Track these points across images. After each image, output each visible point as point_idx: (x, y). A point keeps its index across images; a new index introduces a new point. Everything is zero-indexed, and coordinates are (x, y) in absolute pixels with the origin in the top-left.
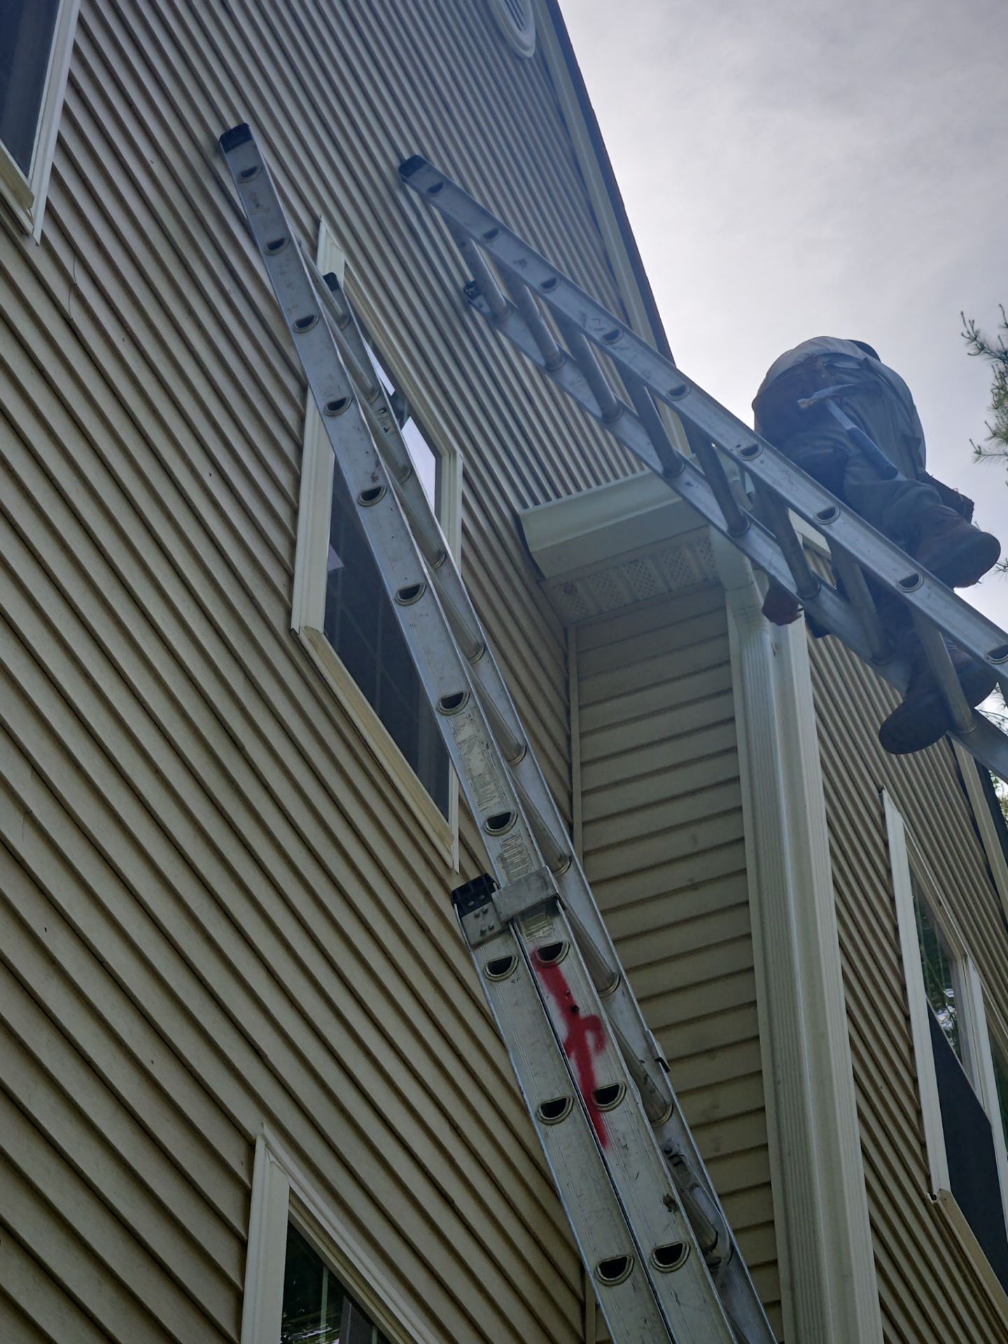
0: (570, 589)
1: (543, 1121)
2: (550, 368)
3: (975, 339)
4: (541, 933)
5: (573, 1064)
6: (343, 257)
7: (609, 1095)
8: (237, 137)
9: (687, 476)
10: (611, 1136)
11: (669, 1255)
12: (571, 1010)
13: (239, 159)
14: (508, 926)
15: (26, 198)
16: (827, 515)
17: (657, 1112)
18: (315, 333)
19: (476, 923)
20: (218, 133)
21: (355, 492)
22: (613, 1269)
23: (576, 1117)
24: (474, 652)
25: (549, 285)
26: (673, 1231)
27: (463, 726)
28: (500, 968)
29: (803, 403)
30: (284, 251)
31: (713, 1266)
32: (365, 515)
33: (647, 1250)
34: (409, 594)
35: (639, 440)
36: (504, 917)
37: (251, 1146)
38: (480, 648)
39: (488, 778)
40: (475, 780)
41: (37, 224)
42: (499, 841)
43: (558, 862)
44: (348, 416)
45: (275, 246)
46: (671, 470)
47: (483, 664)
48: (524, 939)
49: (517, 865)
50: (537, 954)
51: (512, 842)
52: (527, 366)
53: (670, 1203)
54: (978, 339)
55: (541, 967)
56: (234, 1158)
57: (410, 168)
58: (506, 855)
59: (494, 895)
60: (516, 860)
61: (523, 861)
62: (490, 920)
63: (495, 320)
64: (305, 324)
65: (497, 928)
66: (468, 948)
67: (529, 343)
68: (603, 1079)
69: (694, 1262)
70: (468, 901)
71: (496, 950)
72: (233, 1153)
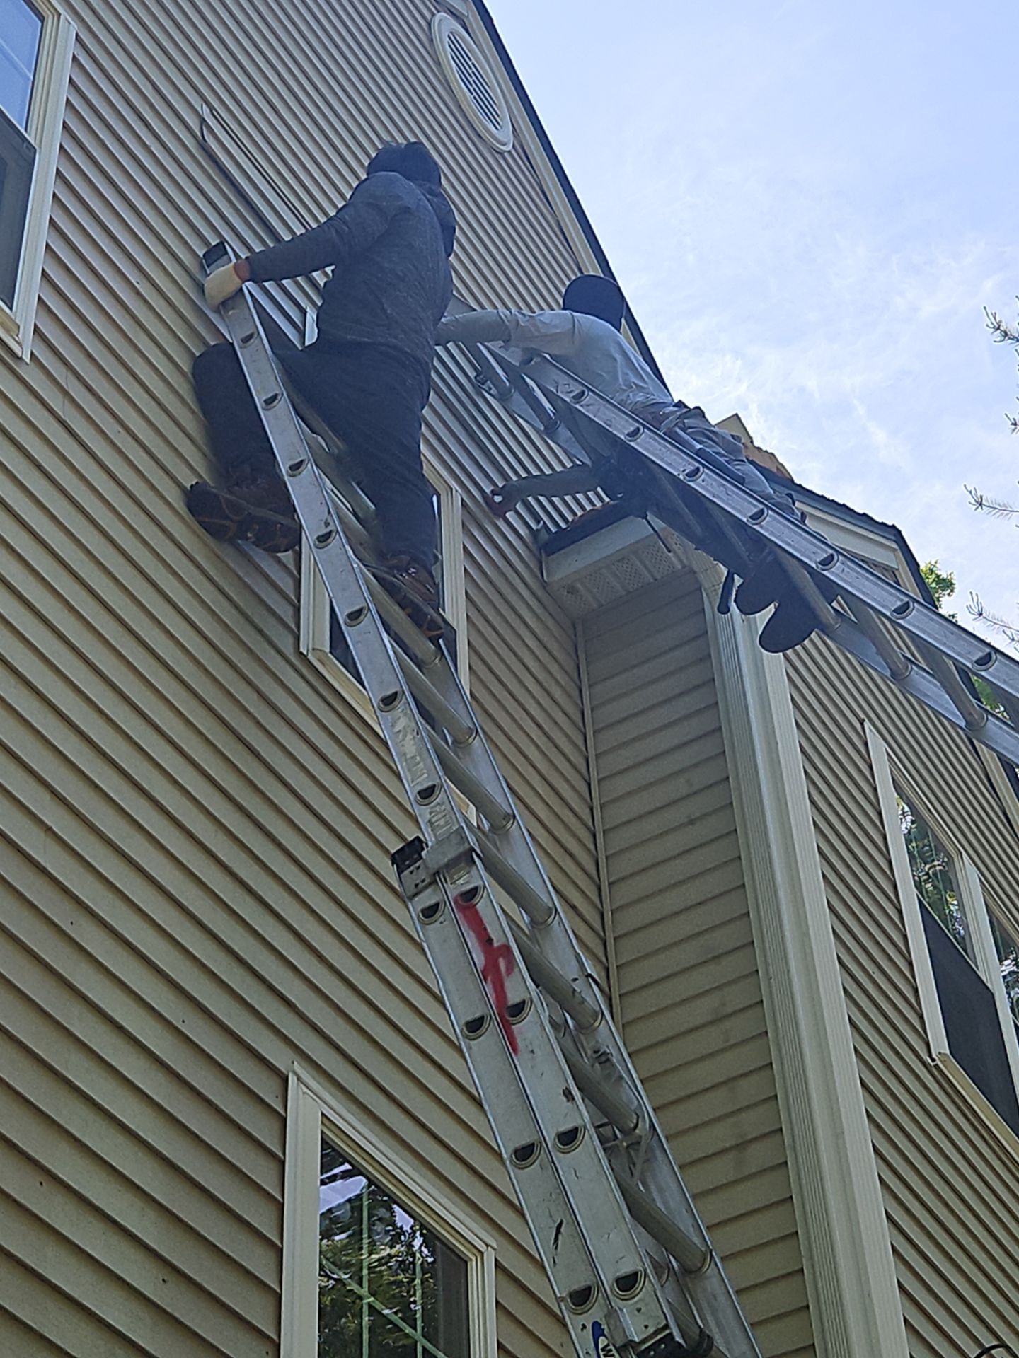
1: (467, 1037)
3: (998, 328)
4: (461, 881)
5: (489, 988)
7: (519, 1009)
10: (521, 1044)
11: (569, 1138)
12: (486, 941)
14: (436, 877)
19: (411, 878)
22: (524, 1154)
23: (492, 1032)
26: (575, 1115)
27: (399, 718)
28: (430, 912)
33: (550, 1136)
36: (432, 871)
37: (285, 1083)
39: (418, 758)
40: (409, 762)
42: (426, 810)
48: (449, 887)
49: (443, 827)
50: (459, 898)
51: (438, 809)
53: (568, 1094)
54: (1001, 328)
55: (462, 909)
58: (434, 820)
59: (423, 854)
60: (442, 822)
61: (447, 823)
62: (422, 874)
63: (503, 398)
65: (427, 881)
66: (405, 899)
68: (513, 998)
69: (588, 1140)
70: (405, 861)
71: (427, 899)
72: (266, 1089)
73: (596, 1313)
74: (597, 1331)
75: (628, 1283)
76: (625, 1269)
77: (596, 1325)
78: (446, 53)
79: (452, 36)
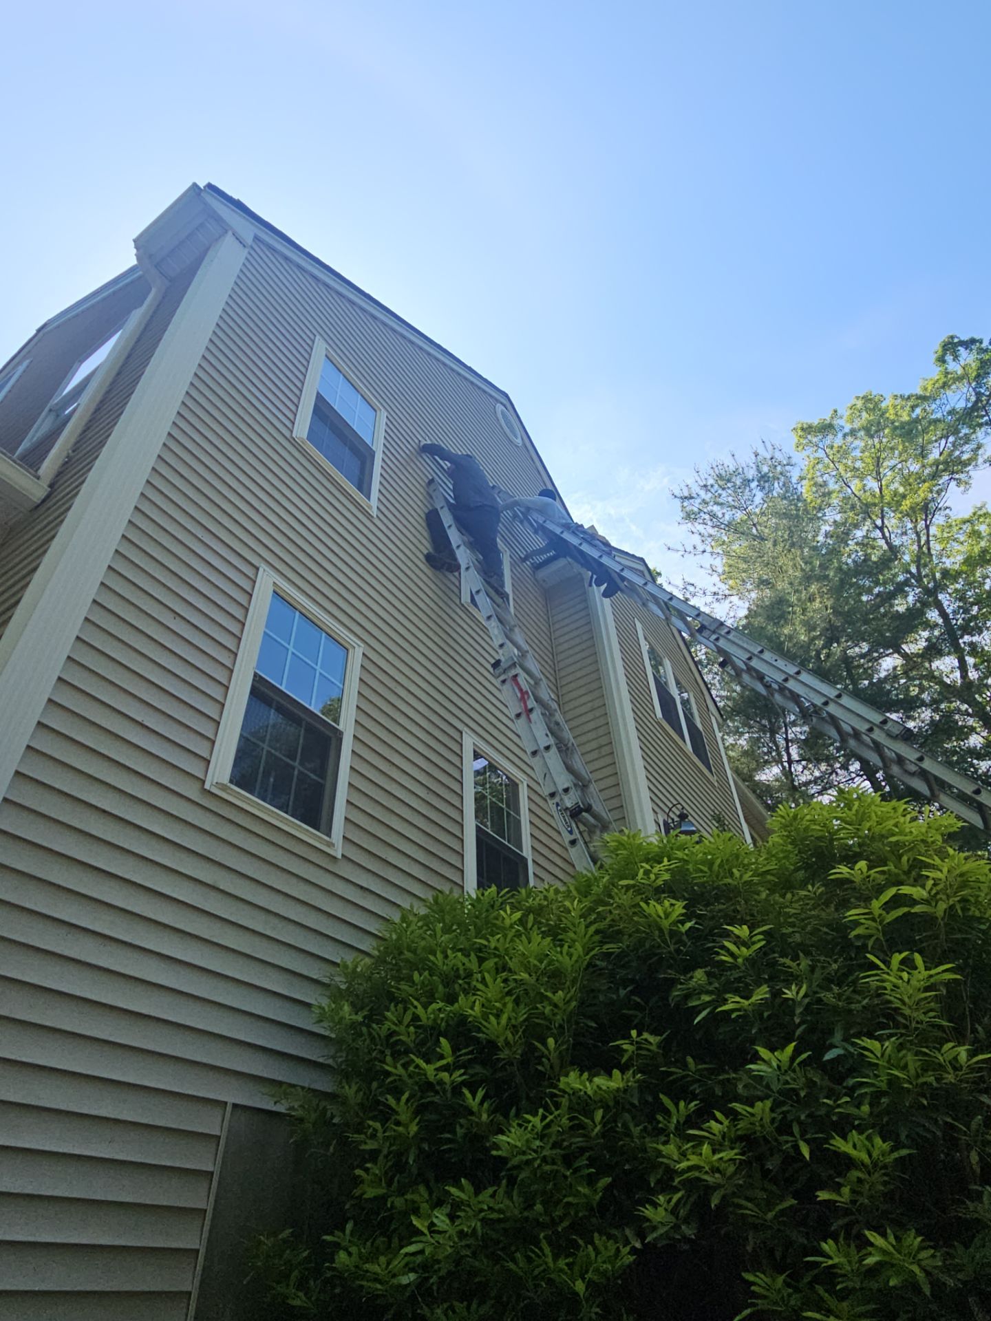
1: (516, 718)
4: (513, 672)
5: (522, 704)
7: (531, 710)
10: (532, 720)
11: (547, 748)
12: (521, 690)
14: (505, 671)
15: (370, 507)
19: (497, 671)
20: (427, 481)
22: (534, 753)
23: (524, 717)
26: (548, 742)
27: (492, 622)
28: (504, 682)
31: (560, 752)
33: (542, 748)
36: (504, 669)
37: (461, 734)
39: (499, 634)
40: (496, 636)
41: (376, 514)
42: (502, 650)
48: (509, 674)
50: (512, 677)
51: (505, 650)
53: (547, 735)
55: (513, 680)
56: (457, 737)
58: (504, 653)
59: (501, 664)
60: (506, 654)
61: (508, 654)
62: (501, 670)
66: (496, 678)
68: (530, 707)
69: (554, 750)
70: (496, 666)
71: (502, 678)
72: (456, 736)
73: (557, 799)
74: (558, 805)
75: (566, 790)
76: (566, 786)
77: (557, 803)
78: (500, 416)
79: (502, 410)
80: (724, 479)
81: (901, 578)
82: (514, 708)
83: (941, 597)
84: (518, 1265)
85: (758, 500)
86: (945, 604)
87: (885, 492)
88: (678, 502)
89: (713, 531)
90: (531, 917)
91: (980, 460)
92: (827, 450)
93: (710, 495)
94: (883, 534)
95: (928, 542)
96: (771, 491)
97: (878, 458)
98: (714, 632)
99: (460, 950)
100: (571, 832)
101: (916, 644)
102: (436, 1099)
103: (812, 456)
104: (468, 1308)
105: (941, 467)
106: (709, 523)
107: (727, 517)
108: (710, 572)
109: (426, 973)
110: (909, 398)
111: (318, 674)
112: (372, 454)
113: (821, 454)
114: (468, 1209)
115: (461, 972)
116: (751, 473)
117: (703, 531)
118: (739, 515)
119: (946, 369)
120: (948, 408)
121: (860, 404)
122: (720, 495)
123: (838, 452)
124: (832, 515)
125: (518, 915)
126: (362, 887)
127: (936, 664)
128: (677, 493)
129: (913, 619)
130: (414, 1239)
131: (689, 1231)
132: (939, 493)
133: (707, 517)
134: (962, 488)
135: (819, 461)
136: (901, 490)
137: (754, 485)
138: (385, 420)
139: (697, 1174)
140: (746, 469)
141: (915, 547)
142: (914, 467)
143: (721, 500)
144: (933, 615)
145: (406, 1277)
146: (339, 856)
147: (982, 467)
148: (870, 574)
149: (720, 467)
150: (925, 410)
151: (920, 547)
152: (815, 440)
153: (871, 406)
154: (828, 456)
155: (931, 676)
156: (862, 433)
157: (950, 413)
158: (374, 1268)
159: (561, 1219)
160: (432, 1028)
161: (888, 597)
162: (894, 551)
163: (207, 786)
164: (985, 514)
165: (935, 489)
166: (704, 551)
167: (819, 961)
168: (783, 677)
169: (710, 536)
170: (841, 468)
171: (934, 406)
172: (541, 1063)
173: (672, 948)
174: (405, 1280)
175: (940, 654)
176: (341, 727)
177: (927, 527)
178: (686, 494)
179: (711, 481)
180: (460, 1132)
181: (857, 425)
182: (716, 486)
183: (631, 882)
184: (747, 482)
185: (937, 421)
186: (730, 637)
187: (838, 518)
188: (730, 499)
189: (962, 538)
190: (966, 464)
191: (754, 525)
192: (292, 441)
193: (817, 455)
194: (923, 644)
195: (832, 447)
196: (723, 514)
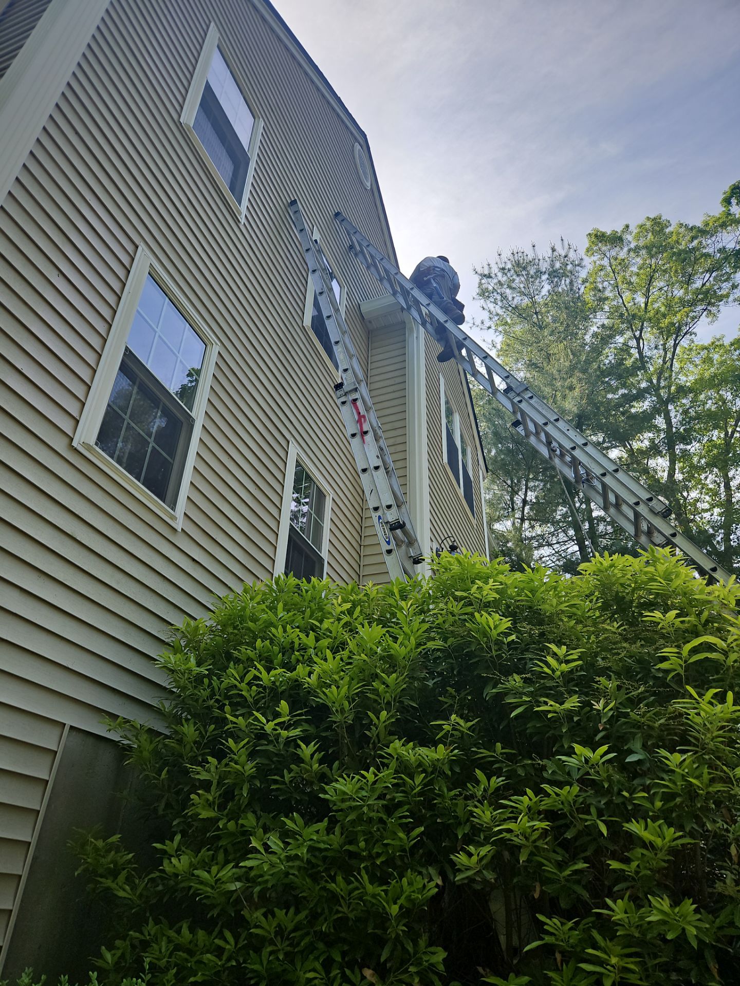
0: (370, 322)
1: (351, 438)
2: (368, 268)
3: (475, 269)
4: (353, 396)
5: (358, 425)
6: (319, 236)
7: (366, 433)
8: (294, 202)
9: (398, 295)
10: (366, 443)
11: (377, 468)
12: (359, 413)
13: (294, 208)
14: (346, 394)
15: (240, 213)
16: (428, 305)
17: (377, 439)
18: (310, 252)
19: (339, 393)
20: (289, 201)
21: (317, 293)
22: (364, 470)
23: (358, 437)
24: (344, 333)
25: (368, 246)
26: (379, 463)
27: (339, 348)
28: (344, 403)
29: (425, 279)
30: (304, 232)
31: (387, 473)
32: (319, 298)
33: (372, 467)
34: (329, 317)
35: (388, 286)
36: (345, 392)
37: (288, 442)
38: (345, 332)
39: (344, 360)
40: (341, 361)
41: (243, 220)
42: (345, 375)
43: (359, 382)
44: (317, 273)
45: (301, 230)
46: (395, 293)
47: (346, 336)
48: (349, 397)
49: (349, 380)
50: (352, 400)
51: (348, 375)
52: (363, 267)
53: (378, 457)
55: (352, 403)
56: (285, 445)
57: (337, 214)
58: (347, 378)
59: (344, 387)
61: (351, 380)
62: (342, 392)
63: (356, 255)
64: (307, 250)
65: (344, 394)
66: (338, 398)
67: (364, 261)
68: (365, 429)
69: (382, 469)
70: (338, 388)
71: (343, 399)
73: (379, 513)
74: (380, 518)
75: (389, 507)
76: (389, 503)
77: (379, 517)
78: (357, 156)
79: (359, 150)
80: (521, 266)
81: (644, 385)
82: (351, 428)
83: (670, 407)
84: (339, 886)
85: (544, 292)
86: (672, 414)
87: (649, 308)
88: (477, 278)
89: (500, 312)
90: (358, 609)
91: (731, 298)
92: (612, 260)
93: (505, 278)
94: (638, 343)
95: (672, 359)
96: (557, 286)
97: (652, 277)
98: (518, 395)
99: (298, 627)
100: (388, 543)
101: (643, 442)
102: (270, 748)
103: (598, 262)
104: (286, 914)
105: (700, 297)
106: (499, 303)
107: (515, 301)
108: (490, 346)
109: (267, 642)
110: (692, 229)
111: (179, 361)
112: (247, 161)
113: (605, 262)
114: (299, 838)
115: (296, 646)
116: (544, 266)
117: (492, 309)
118: (526, 301)
119: (729, 210)
120: (720, 246)
121: (649, 224)
122: (514, 280)
123: (620, 264)
124: (601, 319)
125: (348, 605)
126: (194, 560)
127: (652, 463)
128: (480, 270)
129: (643, 422)
130: (249, 856)
131: (490, 876)
132: (693, 318)
133: (499, 297)
134: (710, 319)
135: (602, 268)
136: (663, 309)
137: (545, 277)
138: (262, 130)
139: (508, 836)
140: (541, 261)
141: (660, 361)
142: (679, 293)
143: (514, 285)
144: (660, 421)
145: (233, 885)
146: (180, 530)
147: (731, 304)
148: (619, 377)
149: (520, 254)
150: (701, 242)
151: (665, 362)
152: (604, 248)
153: (658, 229)
154: (611, 266)
155: (646, 471)
156: (644, 252)
157: (720, 251)
158: (204, 875)
159: (378, 855)
160: (272, 689)
161: (629, 399)
162: (643, 361)
163: (75, 444)
164: (720, 345)
165: (691, 314)
166: (489, 328)
167: (624, 683)
168: (572, 445)
169: (497, 315)
170: (619, 279)
171: (709, 241)
172: (370, 730)
173: (494, 653)
174: (233, 887)
175: (659, 453)
176: (193, 414)
177: (675, 346)
178: (486, 272)
179: (509, 266)
180: (287, 777)
181: (642, 243)
182: (512, 271)
183: (465, 594)
184: (539, 273)
185: (707, 255)
186: (532, 401)
187: (606, 322)
188: (522, 286)
189: (698, 361)
190: (720, 298)
191: (536, 313)
192: (179, 125)
193: (602, 263)
194: (647, 443)
195: (616, 259)
196: (513, 298)
